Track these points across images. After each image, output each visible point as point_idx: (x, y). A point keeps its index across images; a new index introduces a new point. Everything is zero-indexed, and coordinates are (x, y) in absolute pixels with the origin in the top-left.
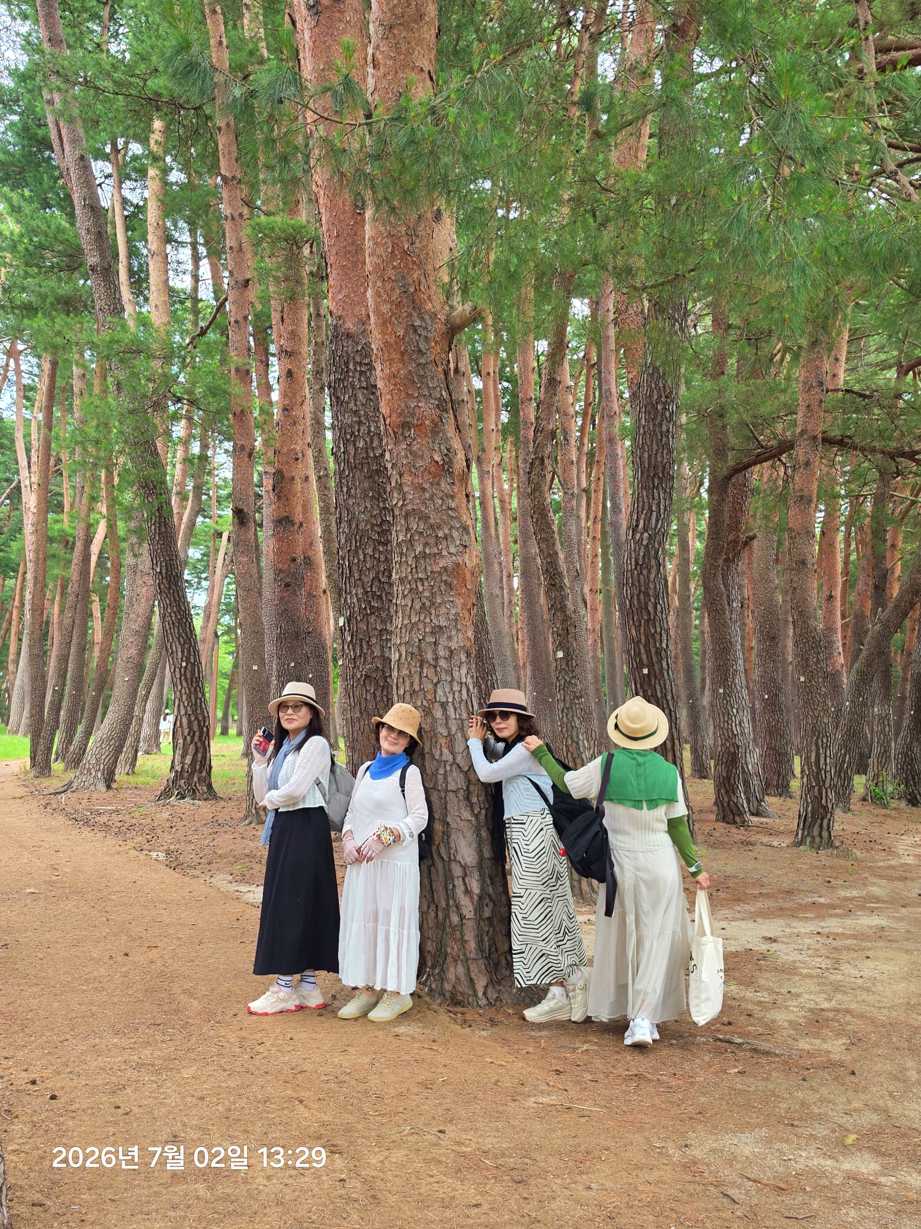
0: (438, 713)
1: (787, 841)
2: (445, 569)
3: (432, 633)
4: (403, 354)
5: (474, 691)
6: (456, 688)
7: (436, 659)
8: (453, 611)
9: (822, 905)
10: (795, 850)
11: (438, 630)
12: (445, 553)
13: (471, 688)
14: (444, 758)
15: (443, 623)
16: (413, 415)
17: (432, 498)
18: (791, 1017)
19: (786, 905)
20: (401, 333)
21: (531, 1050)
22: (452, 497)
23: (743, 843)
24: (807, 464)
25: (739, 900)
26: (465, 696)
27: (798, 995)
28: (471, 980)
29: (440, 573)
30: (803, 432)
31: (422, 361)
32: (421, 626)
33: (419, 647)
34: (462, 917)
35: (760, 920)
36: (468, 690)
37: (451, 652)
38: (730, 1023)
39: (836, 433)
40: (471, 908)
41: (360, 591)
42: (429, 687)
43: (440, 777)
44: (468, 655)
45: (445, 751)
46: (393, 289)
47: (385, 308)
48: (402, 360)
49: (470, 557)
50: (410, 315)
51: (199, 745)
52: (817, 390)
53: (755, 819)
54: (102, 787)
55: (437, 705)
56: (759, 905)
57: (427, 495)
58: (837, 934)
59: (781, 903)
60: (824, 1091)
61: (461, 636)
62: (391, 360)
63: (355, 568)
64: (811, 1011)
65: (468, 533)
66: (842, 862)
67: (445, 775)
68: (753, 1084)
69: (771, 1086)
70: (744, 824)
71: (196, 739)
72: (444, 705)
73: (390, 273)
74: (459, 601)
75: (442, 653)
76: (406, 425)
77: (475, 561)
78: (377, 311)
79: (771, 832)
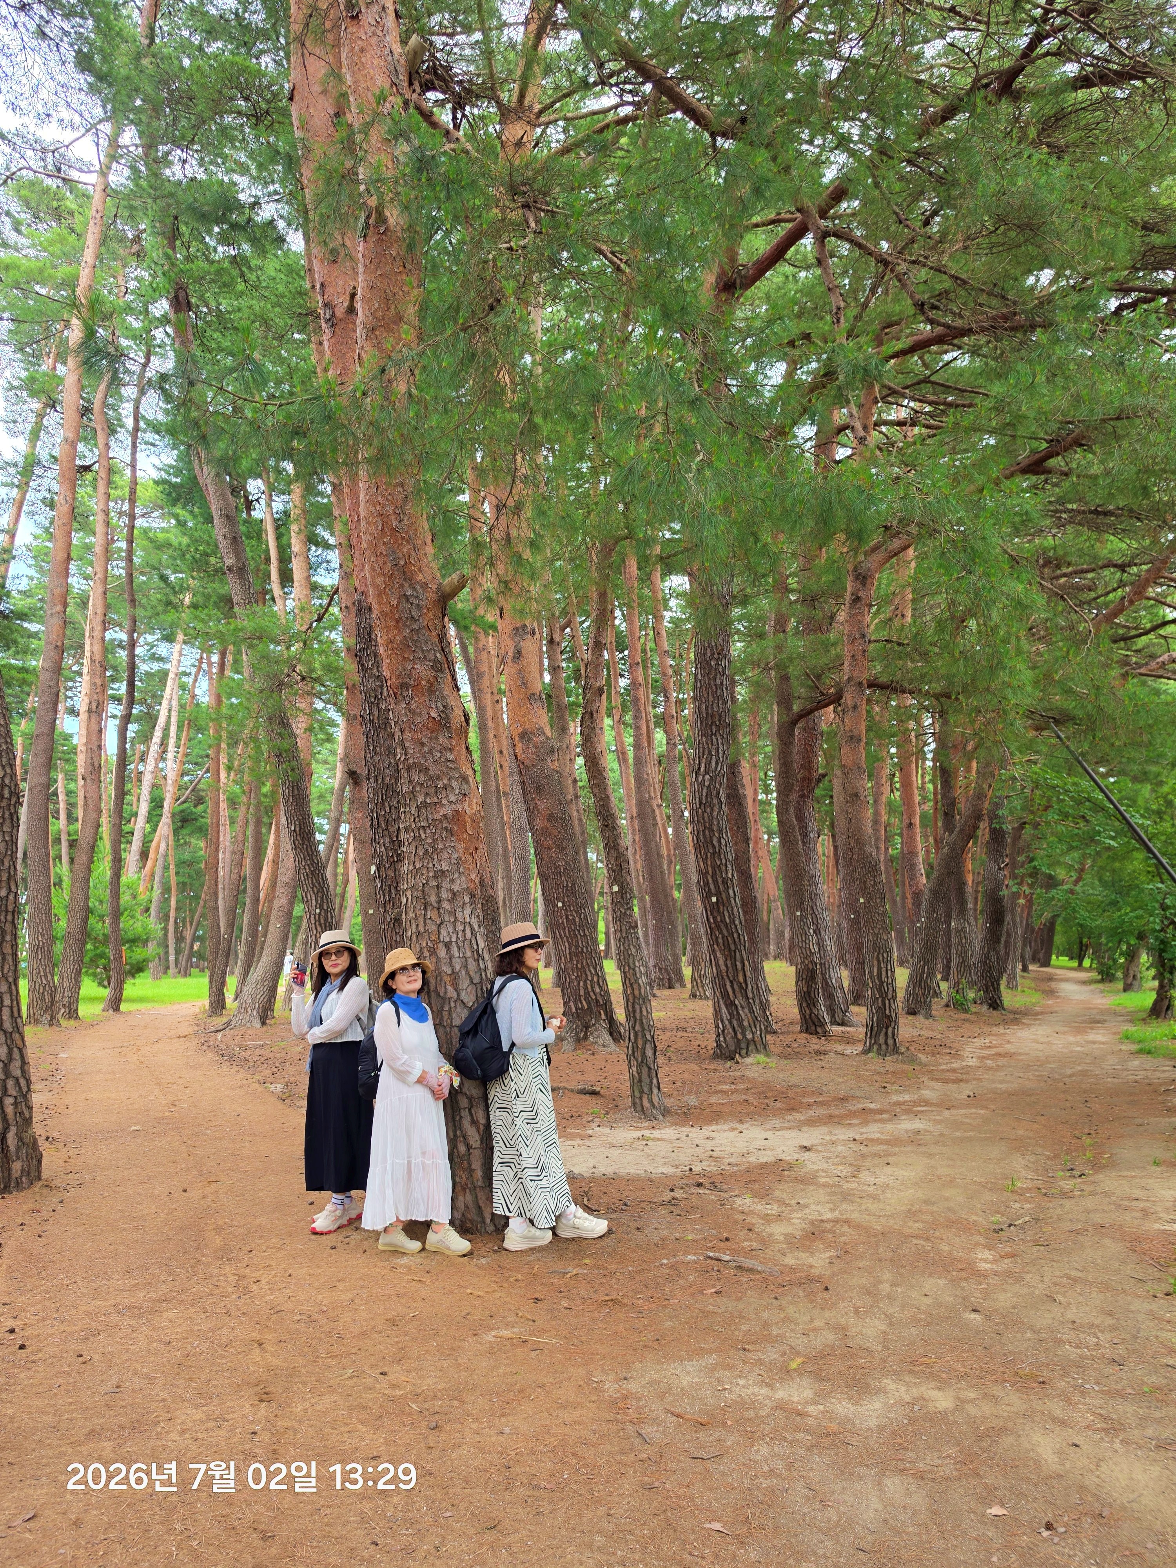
0: (442, 953)
1: (860, 1048)
2: (445, 816)
3: (435, 877)
4: (397, 621)
5: (480, 931)
6: (460, 927)
7: (439, 901)
8: (455, 856)
9: (871, 1111)
10: (864, 1057)
11: (441, 874)
12: (444, 801)
13: (476, 927)
14: (449, 995)
15: (445, 868)
16: (410, 675)
17: (430, 752)
18: (790, 1230)
19: (837, 1112)
20: (395, 602)
21: (519, 1277)
22: (451, 750)
23: (818, 1053)
24: (855, 707)
25: (793, 1109)
26: (468, 935)
27: (806, 1206)
28: (479, 1207)
29: (441, 821)
30: (850, 679)
31: (416, 627)
32: (424, 871)
33: (423, 891)
34: (469, 1147)
35: (805, 1129)
36: (472, 929)
37: (454, 894)
38: (727, 1239)
39: (884, 679)
40: (477, 1138)
41: (387, 840)
42: (432, 928)
43: (445, 1014)
44: (472, 896)
45: (450, 988)
46: (385, 563)
47: (379, 580)
48: (397, 627)
49: (470, 805)
50: (402, 586)
52: (860, 641)
53: (835, 1028)
54: (257, 1023)
55: (441, 945)
56: (811, 1113)
57: (426, 749)
58: (872, 1140)
59: (834, 1111)
60: (791, 1310)
61: (463, 878)
62: (388, 627)
63: (382, 819)
64: (812, 1222)
65: (467, 782)
66: (905, 1067)
67: (450, 1011)
68: (726, 1304)
69: (741, 1306)
70: (825, 1034)
72: (447, 945)
73: (382, 548)
74: (461, 846)
75: (445, 895)
76: (404, 686)
77: (475, 808)
78: (374, 585)
79: (848, 1040)
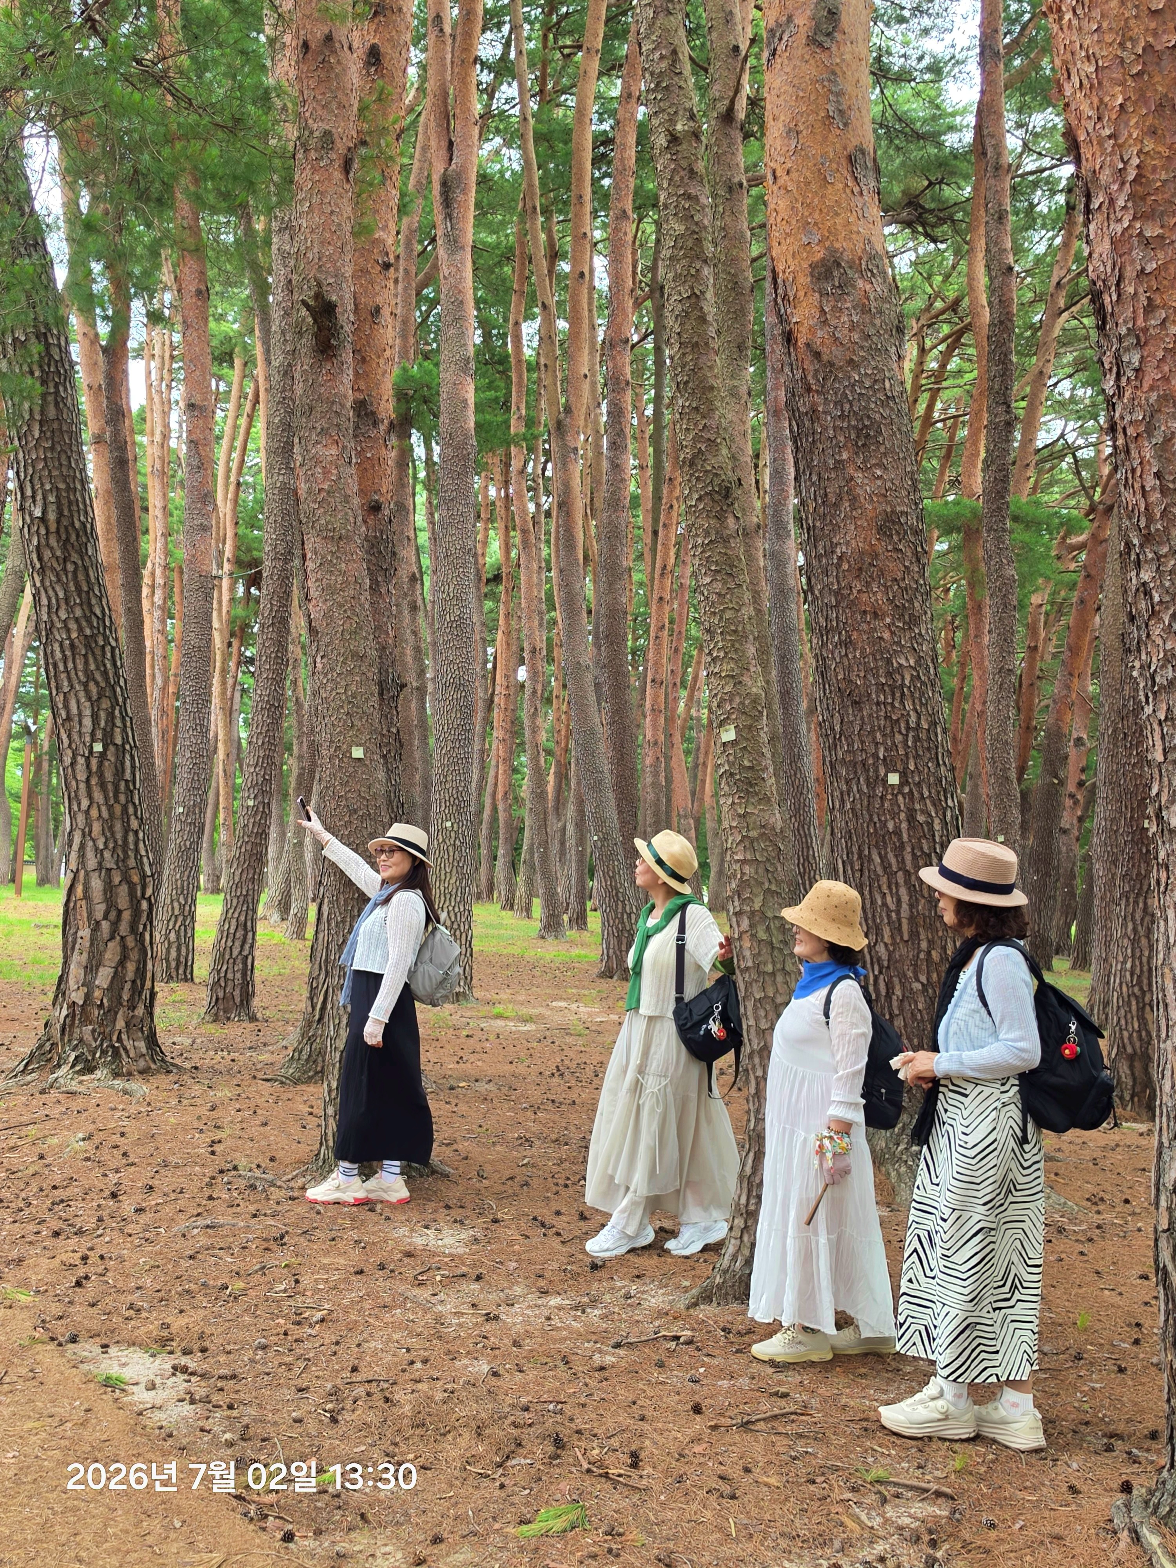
51: (130, 942)
71: (124, 928)
